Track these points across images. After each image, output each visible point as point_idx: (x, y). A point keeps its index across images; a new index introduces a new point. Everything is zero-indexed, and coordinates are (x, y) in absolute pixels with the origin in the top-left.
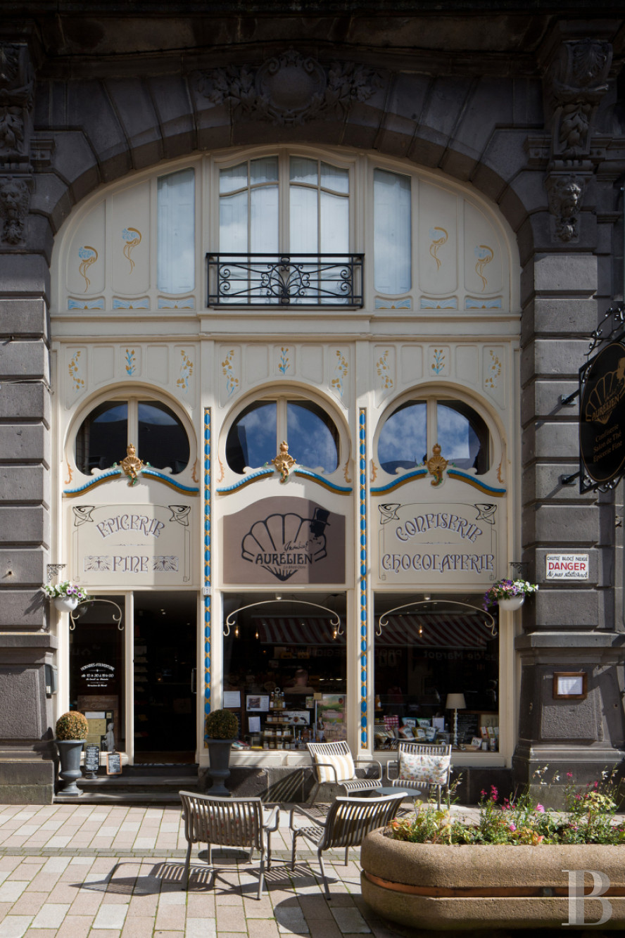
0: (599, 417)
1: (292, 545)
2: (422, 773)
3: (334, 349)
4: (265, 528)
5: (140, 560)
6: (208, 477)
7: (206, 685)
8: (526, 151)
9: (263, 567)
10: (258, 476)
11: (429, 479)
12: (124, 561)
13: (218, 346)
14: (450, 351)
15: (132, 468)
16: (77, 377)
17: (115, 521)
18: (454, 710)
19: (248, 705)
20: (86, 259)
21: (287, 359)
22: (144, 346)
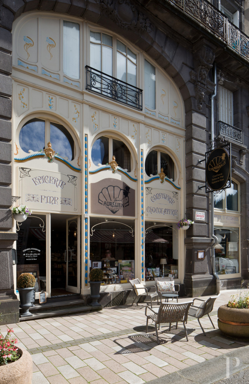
0: (214, 170)
1: (117, 199)
2: (166, 288)
3: (133, 124)
4: (107, 191)
5: (54, 199)
6: (86, 165)
7: (86, 258)
8: (190, 76)
9: (106, 207)
10: (105, 168)
11: (160, 180)
12: (46, 198)
13: (90, 108)
14: (167, 135)
15: (50, 154)
16: (23, 101)
17: (42, 178)
18: (163, 265)
19: (93, 266)
20: (28, 43)
21: (116, 123)
22: (58, 97)
